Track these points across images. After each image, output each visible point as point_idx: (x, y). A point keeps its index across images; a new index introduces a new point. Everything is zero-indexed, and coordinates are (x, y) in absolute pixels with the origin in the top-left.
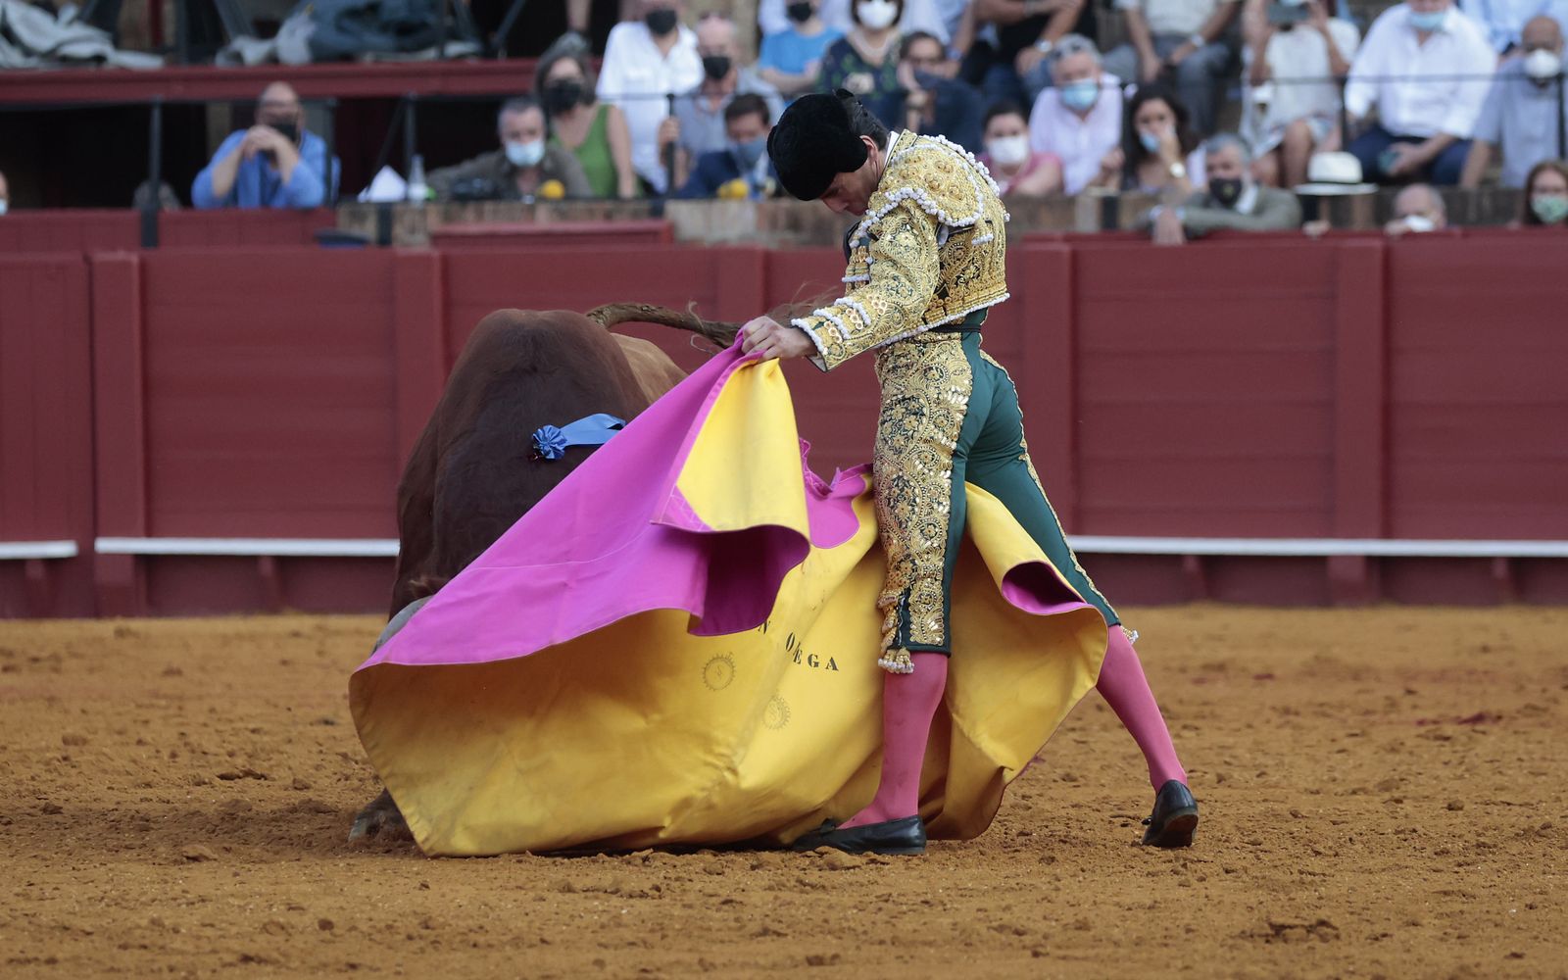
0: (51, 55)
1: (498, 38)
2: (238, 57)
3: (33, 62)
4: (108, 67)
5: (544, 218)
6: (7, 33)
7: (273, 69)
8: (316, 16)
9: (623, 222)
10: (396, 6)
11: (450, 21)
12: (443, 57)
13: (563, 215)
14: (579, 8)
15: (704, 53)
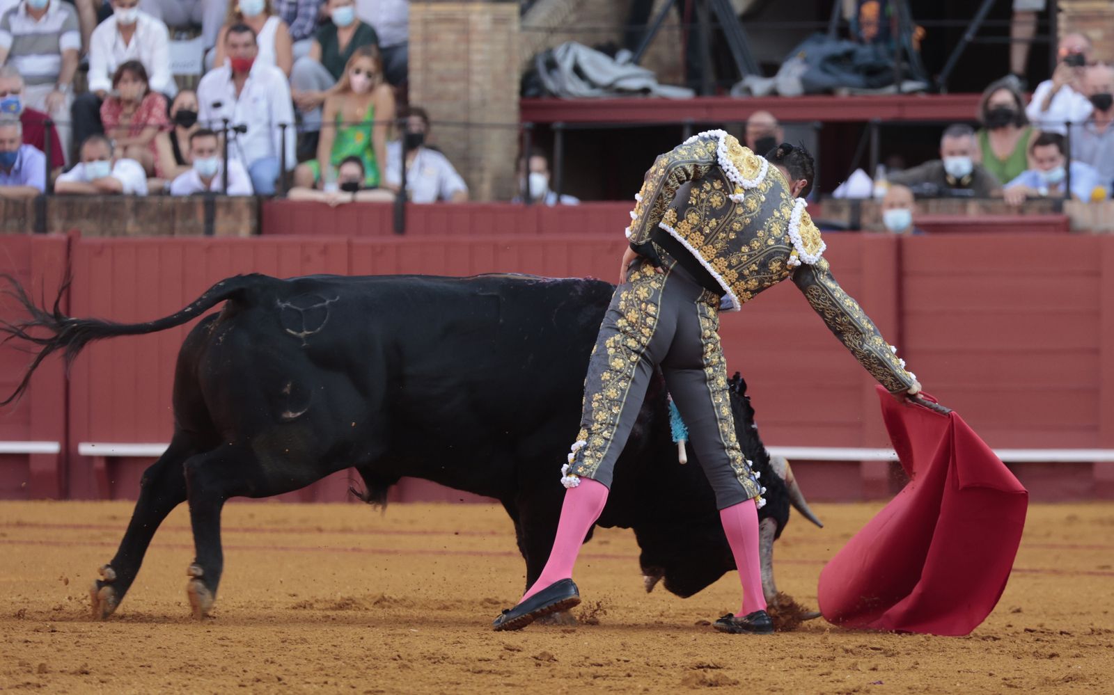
0: (609, 88)
1: (940, 79)
2: (748, 90)
3: (596, 92)
4: (652, 97)
5: (974, 212)
6: (578, 71)
7: (773, 100)
8: (806, 61)
9: (1032, 216)
10: (865, 54)
11: (905, 65)
12: (900, 92)
13: (988, 210)
14: (1019, 58)
15: (1091, 91)
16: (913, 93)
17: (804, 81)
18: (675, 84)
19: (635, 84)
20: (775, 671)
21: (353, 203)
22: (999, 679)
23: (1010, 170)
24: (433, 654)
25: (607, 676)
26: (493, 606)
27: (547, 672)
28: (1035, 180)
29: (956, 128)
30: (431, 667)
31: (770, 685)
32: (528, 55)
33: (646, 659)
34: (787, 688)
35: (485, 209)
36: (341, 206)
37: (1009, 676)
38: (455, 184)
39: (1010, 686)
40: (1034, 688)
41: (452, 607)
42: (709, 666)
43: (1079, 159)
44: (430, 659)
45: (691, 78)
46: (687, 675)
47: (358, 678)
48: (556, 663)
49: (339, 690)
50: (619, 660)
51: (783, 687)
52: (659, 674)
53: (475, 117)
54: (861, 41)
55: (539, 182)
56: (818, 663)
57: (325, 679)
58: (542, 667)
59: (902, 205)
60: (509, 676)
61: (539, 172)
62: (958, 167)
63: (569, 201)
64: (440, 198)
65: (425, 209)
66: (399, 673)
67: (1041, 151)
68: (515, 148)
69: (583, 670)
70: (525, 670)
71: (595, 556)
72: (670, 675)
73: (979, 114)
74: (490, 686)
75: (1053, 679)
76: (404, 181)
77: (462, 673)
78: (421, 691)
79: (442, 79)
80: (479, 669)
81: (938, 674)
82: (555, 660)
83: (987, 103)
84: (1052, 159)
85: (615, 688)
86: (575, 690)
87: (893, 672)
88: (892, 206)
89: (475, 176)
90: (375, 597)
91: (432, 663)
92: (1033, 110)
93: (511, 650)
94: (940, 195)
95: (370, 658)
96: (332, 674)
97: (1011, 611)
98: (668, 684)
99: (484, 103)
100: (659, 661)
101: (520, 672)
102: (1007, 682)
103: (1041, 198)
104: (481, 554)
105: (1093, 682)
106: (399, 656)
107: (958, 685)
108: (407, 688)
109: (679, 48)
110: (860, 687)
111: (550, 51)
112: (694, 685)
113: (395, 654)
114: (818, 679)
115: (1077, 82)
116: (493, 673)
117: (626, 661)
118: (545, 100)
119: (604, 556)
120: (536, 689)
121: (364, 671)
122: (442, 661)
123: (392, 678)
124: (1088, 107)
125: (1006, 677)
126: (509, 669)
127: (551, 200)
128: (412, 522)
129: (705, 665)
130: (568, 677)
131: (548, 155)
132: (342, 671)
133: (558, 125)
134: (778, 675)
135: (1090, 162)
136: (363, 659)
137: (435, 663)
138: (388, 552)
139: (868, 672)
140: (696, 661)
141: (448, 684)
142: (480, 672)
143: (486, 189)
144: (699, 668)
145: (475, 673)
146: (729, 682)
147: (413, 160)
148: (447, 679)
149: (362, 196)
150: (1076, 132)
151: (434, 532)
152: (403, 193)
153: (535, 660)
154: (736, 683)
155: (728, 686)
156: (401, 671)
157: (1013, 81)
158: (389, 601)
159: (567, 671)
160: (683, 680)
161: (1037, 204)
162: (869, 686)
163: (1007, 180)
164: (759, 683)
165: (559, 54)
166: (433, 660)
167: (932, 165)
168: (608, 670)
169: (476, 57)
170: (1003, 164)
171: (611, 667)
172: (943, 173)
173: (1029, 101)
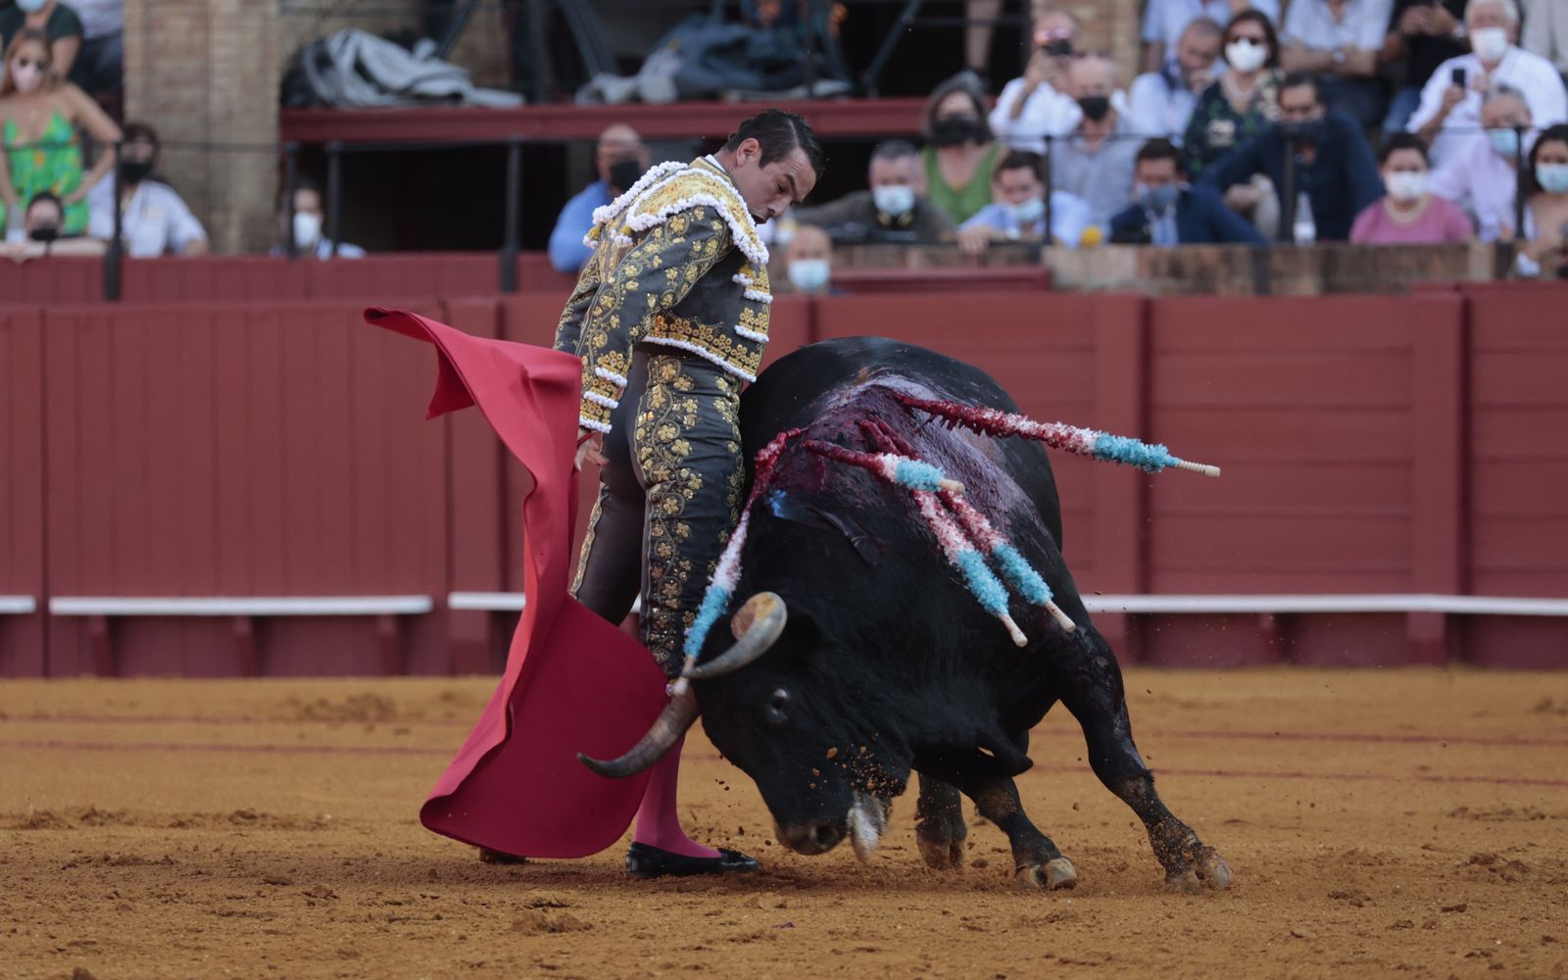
0: (406, 93)
1: (868, 77)
2: (599, 95)
3: (386, 100)
4: (465, 105)
5: (916, 263)
6: (360, 69)
7: (634, 108)
8: (680, 53)
9: (998, 269)
10: (763, 42)
11: (819, 59)
12: (812, 96)
13: (936, 261)
14: (977, 46)
15: (1080, 93)
16: (830, 97)
17: (678, 81)
18: (496, 87)
19: (441, 87)
20: (643, 910)
21: (47, 257)
22: (957, 918)
23: (968, 204)
24: (164, 890)
25: (408, 918)
26: (248, 821)
27: (323, 914)
28: (1002, 218)
29: (890, 147)
30: (162, 908)
31: (636, 929)
32: (290, 47)
33: (462, 894)
34: (660, 934)
35: (231, 265)
36: (30, 262)
37: (971, 914)
38: (189, 229)
39: (972, 928)
40: (1005, 931)
41: (190, 824)
42: (550, 904)
43: (1064, 188)
44: (159, 896)
45: (519, 78)
46: (520, 917)
47: (59, 924)
48: (336, 901)
49: (33, 941)
50: (424, 897)
51: (653, 933)
52: (481, 915)
53: (218, 136)
54: (756, 25)
55: (307, 226)
56: (702, 899)
57: (12, 925)
58: (317, 906)
59: (817, 255)
60: (271, 920)
61: (309, 211)
62: (893, 202)
63: (350, 252)
64: (169, 249)
65: (146, 264)
66: (117, 916)
67: (1010, 177)
68: (274, 179)
69: (374, 911)
70: (293, 911)
71: (390, 751)
72: (495, 917)
73: (923, 125)
74: (244, 934)
75: (1031, 918)
76: (118, 227)
77: (206, 917)
78: (147, 942)
79: (171, 83)
80: (229, 911)
81: (871, 912)
82: (335, 897)
83: (935, 110)
84: (1025, 188)
85: (419, 935)
86: (364, 939)
87: (807, 910)
88: (802, 255)
89: (217, 218)
90: (81, 810)
91: (163, 902)
92: (999, 118)
93: (273, 883)
94: (869, 240)
95: (75, 896)
96: (21, 919)
97: (972, 823)
98: (493, 930)
99: (229, 115)
100: (480, 897)
101: (285, 914)
102: (968, 923)
103: (1010, 243)
104: (228, 749)
105: (1088, 922)
106: (116, 893)
107: (899, 927)
108: (129, 937)
109: (502, 38)
110: (762, 932)
111: (321, 42)
112: (530, 929)
113: (110, 891)
114: (702, 921)
115: (1060, 80)
116: (249, 916)
117: (433, 898)
118: (315, 110)
119: (402, 751)
120: (309, 937)
121: (67, 914)
122: (176, 900)
123: (107, 924)
124: (1075, 114)
125: (967, 916)
126: (270, 909)
127: (325, 251)
128: (133, 704)
129: (544, 903)
130: (353, 920)
131: (321, 187)
132: (37, 916)
133: (334, 146)
134: (647, 916)
135: (1078, 191)
136: (65, 898)
137: (166, 902)
138: (100, 748)
139: (773, 910)
140: (532, 897)
141: (184, 931)
142: (229, 915)
143: (233, 238)
144: (536, 906)
145: (223, 915)
146: (579, 926)
147: (131, 198)
148: (183, 926)
149: (60, 248)
150: (1058, 148)
151: (166, 719)
152: (117, 244)
153: (306, 896)
154: (588, 927)
155: (575, 931)
156: (120, 914)
157: (970, 79)
158: (101, 816)
159: (352, 912)
160: (514, 924)
161: (1006, 252)
162: (775, 930)
163: (964, 217)
164: (620, 927)
165: (334, 45)
166: (163, 899)
167: (858, 199)
168: (409, 910)
169: (219, 52)
170: (957, 195)
171: (413, 906)
172: (873, 209)
173: (994, 105)
